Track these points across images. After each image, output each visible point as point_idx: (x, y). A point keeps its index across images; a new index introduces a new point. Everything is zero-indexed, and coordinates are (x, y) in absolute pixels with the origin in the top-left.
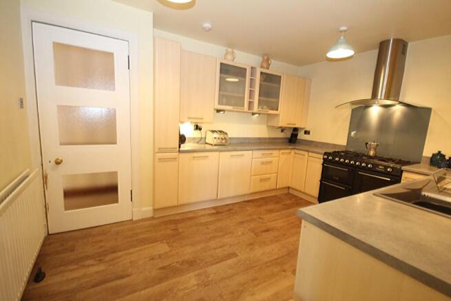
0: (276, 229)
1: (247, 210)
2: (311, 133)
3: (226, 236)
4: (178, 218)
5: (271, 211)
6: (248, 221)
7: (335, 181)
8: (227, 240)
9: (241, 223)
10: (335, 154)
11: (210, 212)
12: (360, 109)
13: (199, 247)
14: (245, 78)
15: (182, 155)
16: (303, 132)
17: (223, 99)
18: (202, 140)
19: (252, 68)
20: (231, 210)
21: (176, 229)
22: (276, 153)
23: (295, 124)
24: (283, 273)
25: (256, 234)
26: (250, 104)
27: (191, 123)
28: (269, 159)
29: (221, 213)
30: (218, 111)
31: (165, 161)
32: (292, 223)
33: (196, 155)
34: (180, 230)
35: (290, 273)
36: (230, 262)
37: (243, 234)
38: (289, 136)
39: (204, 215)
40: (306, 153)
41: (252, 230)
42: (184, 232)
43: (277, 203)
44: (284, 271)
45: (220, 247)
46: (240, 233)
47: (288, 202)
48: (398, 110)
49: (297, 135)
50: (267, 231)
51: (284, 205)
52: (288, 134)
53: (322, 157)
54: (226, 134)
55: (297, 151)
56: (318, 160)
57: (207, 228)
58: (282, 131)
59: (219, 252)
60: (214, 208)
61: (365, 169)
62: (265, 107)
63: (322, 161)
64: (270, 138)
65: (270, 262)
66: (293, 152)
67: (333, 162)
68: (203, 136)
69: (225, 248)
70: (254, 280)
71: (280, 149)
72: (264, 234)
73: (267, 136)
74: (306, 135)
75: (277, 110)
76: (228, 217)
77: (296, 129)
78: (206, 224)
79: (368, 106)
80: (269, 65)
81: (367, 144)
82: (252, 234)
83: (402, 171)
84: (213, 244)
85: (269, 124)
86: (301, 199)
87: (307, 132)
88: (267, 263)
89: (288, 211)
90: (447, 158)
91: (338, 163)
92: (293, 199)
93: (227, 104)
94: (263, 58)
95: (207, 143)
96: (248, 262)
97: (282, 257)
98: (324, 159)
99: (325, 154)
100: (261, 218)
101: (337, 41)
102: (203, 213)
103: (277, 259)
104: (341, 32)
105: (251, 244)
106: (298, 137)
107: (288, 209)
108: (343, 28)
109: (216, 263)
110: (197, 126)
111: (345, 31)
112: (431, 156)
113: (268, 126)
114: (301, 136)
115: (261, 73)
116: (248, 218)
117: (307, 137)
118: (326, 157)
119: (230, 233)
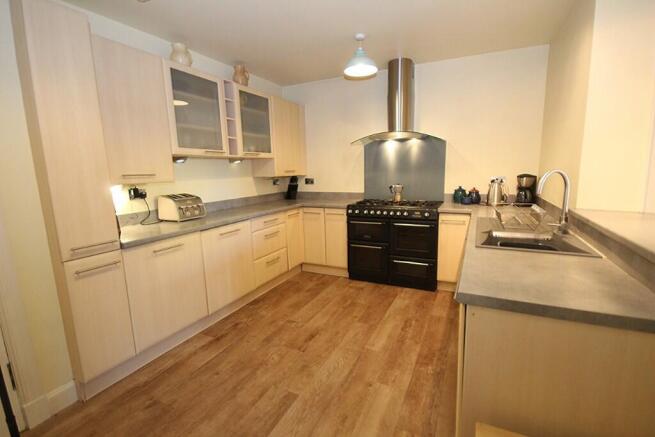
0: (322, 330)
1: (263, 317)
2: (315, 182)
3: (259, 372)
4: (142, 379)
5: (297, 306)
6: (275, 334)
7: (367, 242)
8: (263, 378)
9: (268, 340)
10: (361, 205)
11: (203, 343)
12: (374, 146)
13: (222, 416)
14: (217, 98)
15: (128, 254)
16: (303, 181)
17: (185, 135)
18: (152, 217)
19: (225, 82)
20: (237, 324)
21: (155, 403)
22: (281, 217)
23: (293, 171)
24: (370, 388)
25: (299, 349)
26: (232, 143)
27: (124, 185)
28: (273, 229)
29: (222, 336)
30: (175, 159)
31: (90, 275)
32: (335, 313)
33: (157, 246)
34: (165, 400)
35: (378, 384)
36: (291, 413)
37: (282, 357)
38: (286, 190)
39: (195, 353)
40: (321, 211)
41: (291, 345)
42: (175, 401)
43: (298, 290)
44: (370, 385)
45: (261, 396)
46: (276, 358)
47: (311, 285)
48: (415, 145)
49: (297, 186)
50: (312, 336)
51: (308, 291)
52: (284, 187)
53: (344, 212)
54: (198, 198)
55: (306, 210)
56: (339, 217)
57: (217, 374)
58: (274, 183)
59: (265, 405)
60: (206, 333)
61: (402, 219)
62: (252, 148)
63: (345, 218)
64: (260, 197)
65: (346, 381)
66: (301, 211)
67: (361, 217)
68: (152, 208)
69: (269, 393)
70: (344, 421)
71: (285, 211)
72: (311, 343)
73: (256, 194)
74: (309, 186)
75: (270, 152)
76: (242, 339)
77: (294, 179)
78: (209, 367)
79: (383, 141)
80: (247, 79)
81: (391, 187)
82: (296, 351)
83: (438, 214)
84: (243, 397)
85: (257, 175)
86: (324, 275)
87: (309, 181)
88: (342, 385)
89: (319, 297)
90: (467, 193)
91: (368, 217)
92: (315, 279)
93: (193, 146)
94: (235, 67)
95: (162, 221)
96: (317, 398)
97: (355, 365)
98: (348, 214)
99: (349, 207)
100: (289, 322)
101: (355, 54)
102: (190, 349)
103: (351, 372)
104: (358, 40)
105: (304, 367)
106: (299, 190)
107: (317, 294)
108: (360, 36)
109: (273, 426)
110: (136, 190)
111: (362, 40)
112: (453, 192)
113: (254, 178)
114: (302, 187)
115: (241, 92)
116: (273, 329)
117: (309, 188)
118: (350, 211)
119: (261, 364)
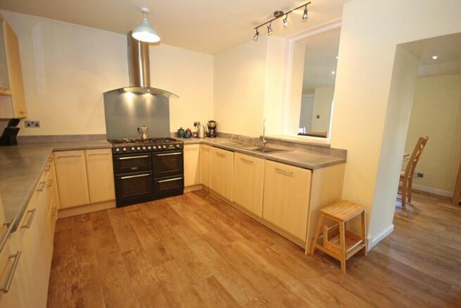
2: (41, 124)
12: (113, 97)
16: (22, 124)
40: (81, 153)
48: (149, 98)
63: (110, 156)
77: (15, 121)
81: (139, 129)
83: (183, 145)
87: (32, 124)
98: (114, 153)
101: (141, 23)
104: (143, 12)
108: (145, 9)
111: (147, 13)
112: (175, 131)
114: (24, 131)
117: (33, 132)
118: (118, 150)
